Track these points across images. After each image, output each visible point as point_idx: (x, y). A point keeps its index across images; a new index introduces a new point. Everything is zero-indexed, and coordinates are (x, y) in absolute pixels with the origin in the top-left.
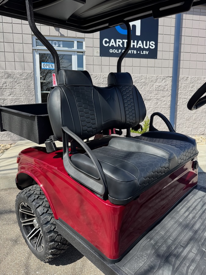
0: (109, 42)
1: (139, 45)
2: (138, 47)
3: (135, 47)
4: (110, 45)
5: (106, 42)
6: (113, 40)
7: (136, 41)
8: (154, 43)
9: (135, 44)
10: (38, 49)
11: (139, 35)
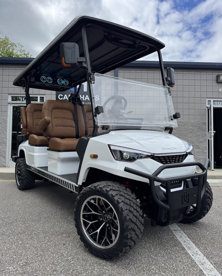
0: (63, 97)
1: (86, 98)
2: (85, 100)
3: (83, 99)
4: (64, 99)
5: (61, 97)
6: (66, 95)
7: (83, 96)
8: (98, 96)
9: (83, 97)
10: (12, 103)
11: (86, 91)
